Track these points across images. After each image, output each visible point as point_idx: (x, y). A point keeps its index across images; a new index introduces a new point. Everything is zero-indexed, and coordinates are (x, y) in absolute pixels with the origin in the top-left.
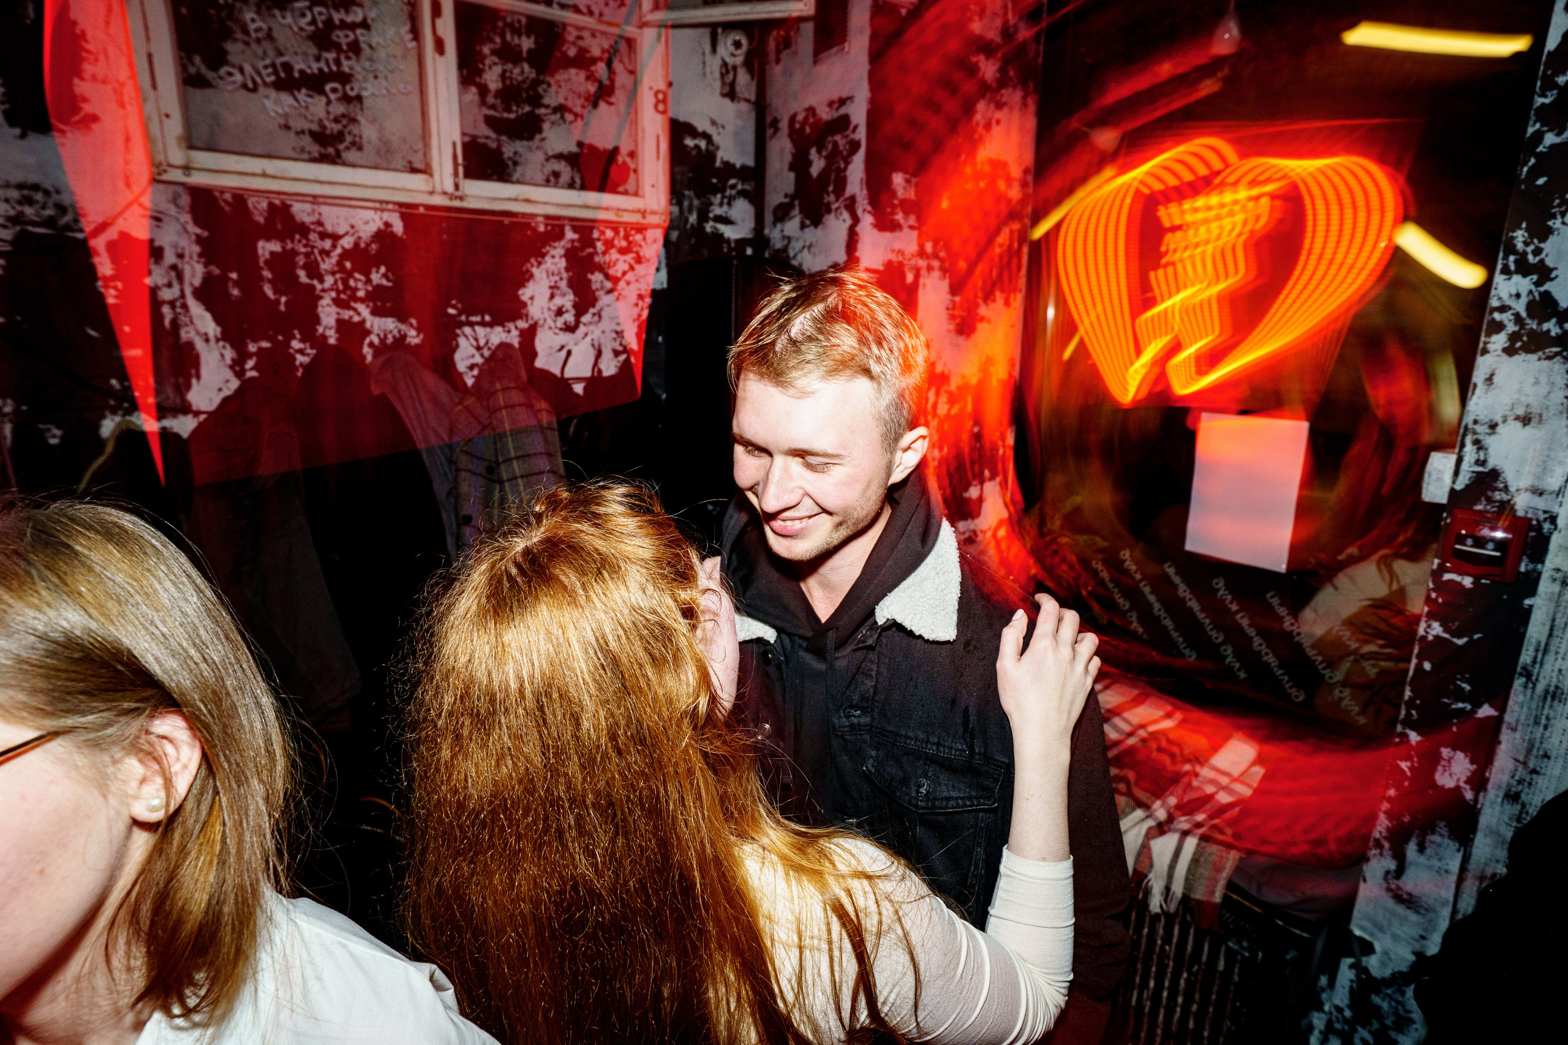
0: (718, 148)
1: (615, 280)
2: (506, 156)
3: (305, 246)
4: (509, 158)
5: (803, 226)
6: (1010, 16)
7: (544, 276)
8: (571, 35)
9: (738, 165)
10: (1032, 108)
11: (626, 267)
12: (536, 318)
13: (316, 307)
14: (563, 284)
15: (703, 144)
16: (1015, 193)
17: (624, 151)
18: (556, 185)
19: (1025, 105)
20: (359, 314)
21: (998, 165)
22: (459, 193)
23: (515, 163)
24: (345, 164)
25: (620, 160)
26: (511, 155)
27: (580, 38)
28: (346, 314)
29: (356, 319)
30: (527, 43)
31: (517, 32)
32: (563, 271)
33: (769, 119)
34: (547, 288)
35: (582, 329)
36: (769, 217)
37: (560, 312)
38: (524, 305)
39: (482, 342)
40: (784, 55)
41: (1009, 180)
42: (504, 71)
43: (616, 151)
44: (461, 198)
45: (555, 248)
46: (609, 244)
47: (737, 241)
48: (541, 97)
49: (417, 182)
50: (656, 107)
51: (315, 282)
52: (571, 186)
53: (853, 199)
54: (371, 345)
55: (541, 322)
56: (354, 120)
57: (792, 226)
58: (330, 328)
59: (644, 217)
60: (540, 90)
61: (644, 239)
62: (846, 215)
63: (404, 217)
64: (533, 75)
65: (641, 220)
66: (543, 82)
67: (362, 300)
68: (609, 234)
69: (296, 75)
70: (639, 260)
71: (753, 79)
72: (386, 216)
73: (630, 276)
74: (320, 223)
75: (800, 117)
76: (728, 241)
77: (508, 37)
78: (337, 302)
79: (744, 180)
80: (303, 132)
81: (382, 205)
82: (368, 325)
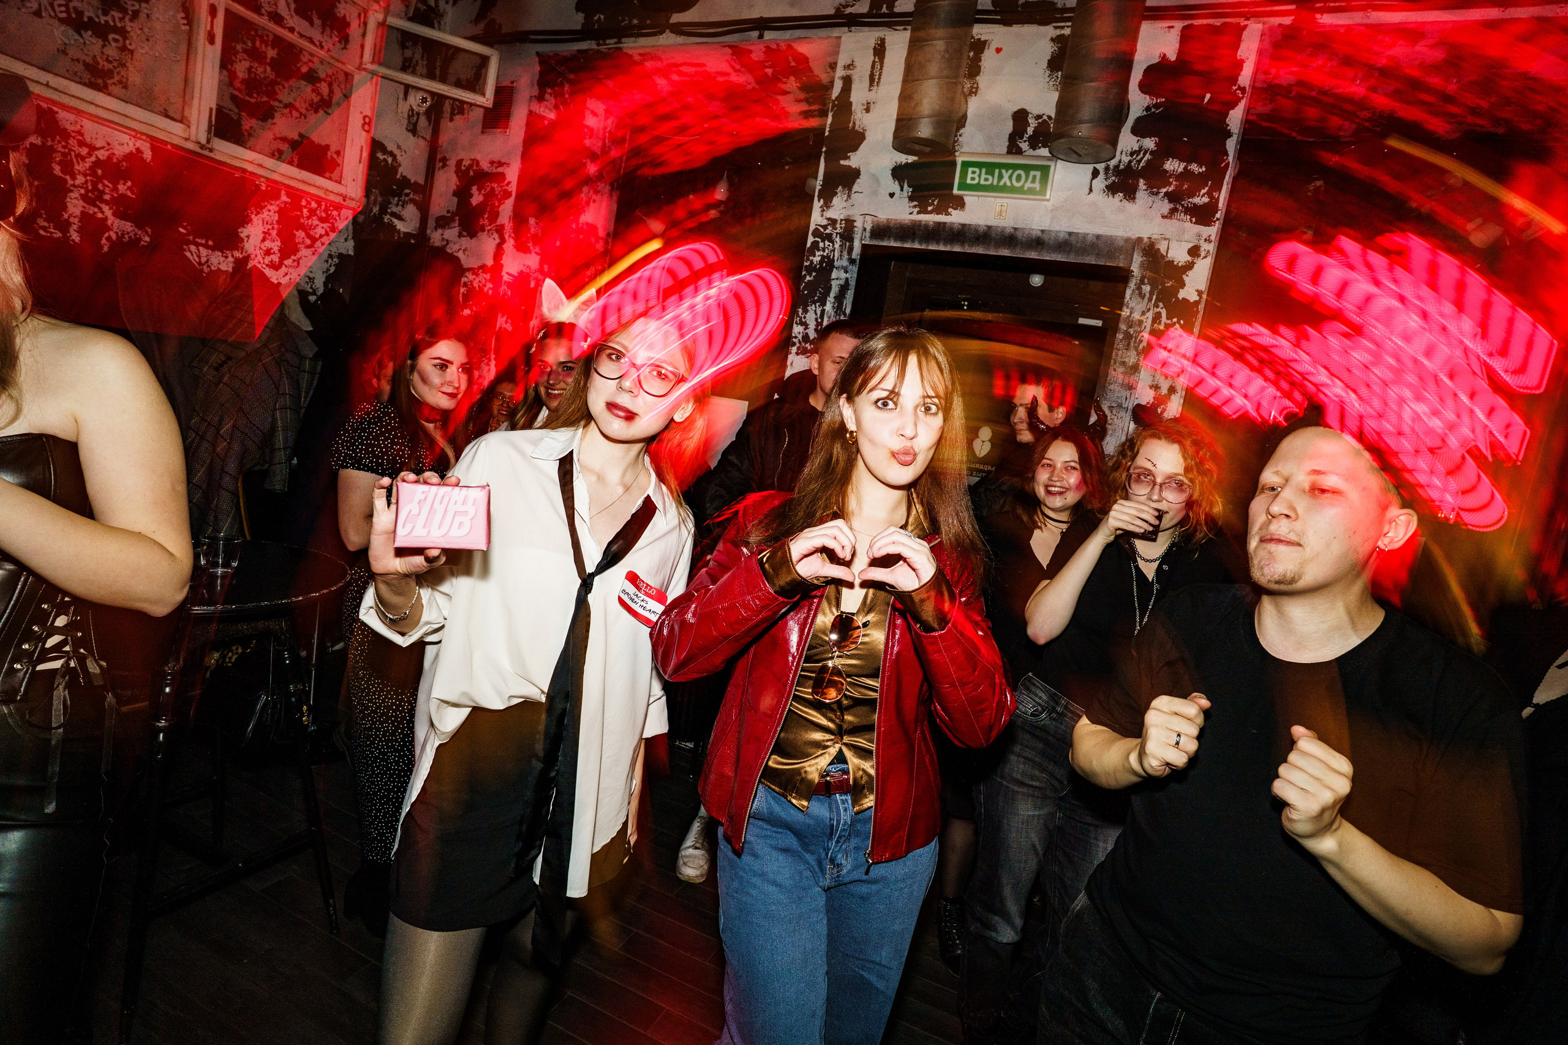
0: (400, 165)
1: (314, 240)
2: (243, 128)
3: (63, 147)
4: (246, 130)
5: (460, 235)
6: (607, 141)
7: (260, 222)
8: (305, 58)
9: (412, 181)
10: (615, 198)
11: (323, 232)
12: (249, 252)
13: (66, 197)
14: (274, 233)
15: (390, 160)
16: (600, 246)
17: (333, 149)
18: (279, 159)
19: (611, 196)
20: (103, 212)
21: (592, 228)
22: (209, 146)
23: (250, 135)
24: (109, 94)
25: (329, 154)
26: (247, 127)
27: (310, 61)
28: (92, 210)
29: (100, 215)
30: (271, 53)
31: (266, 43)
32: (275, 222)
33: (439, 156)
34: (261, 232)
35: (284, 269)
36: (431, 223)
37: (268, 252)
38: (242, 240)
39: (203, 260)
40: (457, 118)
41: (598, 239)
42: (251, 67)
43: (327, 147)
44: (211, 150)
45: (271, 204)
46: (312, 212)
47: (405, 233)
48: (277, 94)
49: (177, 128)
50: (363, 126)
51: (68, 177)
52: (291, 163)
53: (502, 226)
54: (109, 239)
55: (253, 256)
56: (123, 65)
57: (451, 233)
58: (75, 217)
59: (344, 200)
60: (277, 88)
61: (339, 215)
62: (496, 236)
63: (153, 149)
64: (273, 76)
65: (342, 202)
66: (279, 84)
67: (107, 202)
68: (314, 205)
69: (86, 19)
70: (333, 229)
71: (430, 125)
72: (139, 144)
73: (325, 239)
74: (80, 133)
75: (466, 163)
76: (399, 232)
77: (258, 44)
78: (84, 197)
79: (415, 192)
80: (78, 60)
81: (137, 134)
82: (109, 222)
